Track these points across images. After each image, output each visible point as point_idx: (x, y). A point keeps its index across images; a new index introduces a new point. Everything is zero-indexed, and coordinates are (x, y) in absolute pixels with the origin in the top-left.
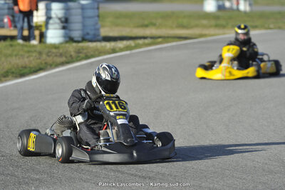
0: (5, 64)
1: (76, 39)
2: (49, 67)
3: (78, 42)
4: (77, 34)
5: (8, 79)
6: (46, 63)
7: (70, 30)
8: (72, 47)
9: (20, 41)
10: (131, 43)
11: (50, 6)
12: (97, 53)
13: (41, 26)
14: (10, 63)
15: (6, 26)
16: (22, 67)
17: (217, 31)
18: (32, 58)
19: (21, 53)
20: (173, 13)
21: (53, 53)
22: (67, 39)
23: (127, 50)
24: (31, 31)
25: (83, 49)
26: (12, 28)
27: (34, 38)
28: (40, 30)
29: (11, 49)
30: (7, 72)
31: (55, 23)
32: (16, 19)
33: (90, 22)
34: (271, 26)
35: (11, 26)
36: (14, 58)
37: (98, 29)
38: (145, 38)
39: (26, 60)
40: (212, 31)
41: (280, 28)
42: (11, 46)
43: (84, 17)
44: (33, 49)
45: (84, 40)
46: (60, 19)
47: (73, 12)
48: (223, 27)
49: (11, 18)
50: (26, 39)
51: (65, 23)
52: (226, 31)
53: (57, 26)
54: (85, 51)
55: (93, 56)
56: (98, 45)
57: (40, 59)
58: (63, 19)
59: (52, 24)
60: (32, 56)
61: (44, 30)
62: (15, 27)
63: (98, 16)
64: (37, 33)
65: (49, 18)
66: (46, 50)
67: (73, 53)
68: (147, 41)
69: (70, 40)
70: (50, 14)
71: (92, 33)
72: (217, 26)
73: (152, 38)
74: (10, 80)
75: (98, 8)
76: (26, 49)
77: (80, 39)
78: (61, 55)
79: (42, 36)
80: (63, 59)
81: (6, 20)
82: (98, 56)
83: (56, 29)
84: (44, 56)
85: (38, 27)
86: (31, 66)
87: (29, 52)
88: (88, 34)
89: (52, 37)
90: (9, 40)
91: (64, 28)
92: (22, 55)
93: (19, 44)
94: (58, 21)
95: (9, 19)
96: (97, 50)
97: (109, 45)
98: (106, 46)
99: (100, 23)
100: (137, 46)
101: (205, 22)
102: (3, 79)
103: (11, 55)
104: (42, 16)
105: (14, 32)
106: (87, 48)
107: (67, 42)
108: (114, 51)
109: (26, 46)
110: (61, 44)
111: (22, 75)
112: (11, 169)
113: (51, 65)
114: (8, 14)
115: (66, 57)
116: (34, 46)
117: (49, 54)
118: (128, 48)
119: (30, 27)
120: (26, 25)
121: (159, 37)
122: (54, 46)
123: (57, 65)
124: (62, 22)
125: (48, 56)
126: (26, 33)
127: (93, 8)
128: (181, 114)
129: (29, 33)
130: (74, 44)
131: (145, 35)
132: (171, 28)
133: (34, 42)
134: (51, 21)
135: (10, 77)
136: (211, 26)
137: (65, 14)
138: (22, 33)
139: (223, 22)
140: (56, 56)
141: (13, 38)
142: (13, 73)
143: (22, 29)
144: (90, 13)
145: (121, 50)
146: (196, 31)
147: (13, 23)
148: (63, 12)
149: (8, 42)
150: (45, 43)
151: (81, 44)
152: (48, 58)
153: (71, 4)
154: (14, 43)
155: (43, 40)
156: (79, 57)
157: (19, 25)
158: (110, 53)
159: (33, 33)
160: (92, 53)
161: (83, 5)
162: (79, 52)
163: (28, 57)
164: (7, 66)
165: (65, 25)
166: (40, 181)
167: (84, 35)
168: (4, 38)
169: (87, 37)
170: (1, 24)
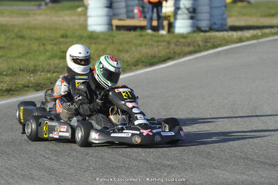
0: (135, 53)
1: (203, 29)
2: (177, 56)
3: (205, 31)
4: (204, 24)
5: (138, 67)
6: (174, 53)
7: (197, 20)
8: (200, 37)
9: (149, 31)
10: (258, 32)
12: (224, 42)
13: (169, 16)
14: (140, 52)
15: (136, 16)
16: (151, 56)
18: (161, 48)
19: (151, 42)
21: (181, 42)
22: (195, 29)
23: (254, 39)
24: (160, 21)
25: (210, 39)
26: (142, 18)
27: (163, 29)
28: (169, 20)
29: (141, 39)
30: (137, 61)
31: (184, 13)
32: (146, 10)
33: (217, 12)
35: (140, 17)
36: (144, 47)
37: (225, 19)
38: (271, 27)
39: (155, 49)
42: (141, 35)
43: (211, 8)
44: (162, 39)
45: (211, 29)
46: (188, 9)
47: (201, 2)
49: (141, 9)
50: (155, 29)
51: (193, 13)
53: (185, 16)
54: (212, 41)
55: (220, 46)
56: (225, 34)
57: (168, 48)
58: (191, 10)
59: (180, 14)
60: (161, 45)
61: (172, 20)
62: (145, 17)
63: (225, 6)
64: (165, 23)
65: (177, 8)
66: (175, 40)
67: (200, 43)
68: (273, 30)
69: (198, 29)
70: (179, 4)
71: (219, 22)
74: (140, 69)
76: (155, 39)
77: (207, 29)
78: (189, 45)
79: (171, 26)
80: (191, 48)
81: (136, 11)
82: (226, 45)
83: (183, 19)
84: (173, 46)
85: (167, 18)
86: (160, 55)
87: (158, 41)
88: (215, 24)
89: (180, 27)
90: (139, 30)
91: (192, 18)
92: (152, 45)
93: (148, 34)
94: (186, 11)
95: (139, 10)
96: (224, 39)
97: (235, 35)
98: (233, 36)
99: (227, 13)
100: (264, 36)
102: (134, 68)
103: (141, 45)
104: (171, 7)
105: (144, 23)
106: (215, 37)
107: (194, 32)
108: (241, 40)
109: (155, 36)
110: (189, 33)
111: (152, 64)
112: (144, 155)
113: (179, 55)
114: (138, 5)
115: (194, 46)
116: (162, 36)
117: (178, 44)
118: (254, 37)
119: (159, 18)
120: (155, 15)
122: (183, 36)
123: (185, 54)
124: (190, 12)
125: (177, 45)
126: (155, 23)
129: (158, 23)
130: (202, 34)
131: (272, 25)
133: (163, 32)
134: (180, 12)
135: (140, 66)
137: (193, 4)
138: (151, 23)
140: (184, 45)
141: (142, 28)
142: (143, 62)
143: (151, 19)
144: (217, 3)
145: (248, 39)
147: (143, 14)
148: (191, 2)
149: (138, 33)
150: (173, 32)
151: (208, 34)
152: (176, 47)
154: (143, 33)
155: (171, 30)
156: (206, 46)
157: (148, 16)
158: (236, 43)
159: (162, 23)
160: (219, 42)
162: (206, 41)
163: (157, 47)
164: (137, 56)
165: (193, 15)
166: (172, 167)
167: (211, 25)
168: (134, 28)
169: (215, 27)
170: (131, 14)
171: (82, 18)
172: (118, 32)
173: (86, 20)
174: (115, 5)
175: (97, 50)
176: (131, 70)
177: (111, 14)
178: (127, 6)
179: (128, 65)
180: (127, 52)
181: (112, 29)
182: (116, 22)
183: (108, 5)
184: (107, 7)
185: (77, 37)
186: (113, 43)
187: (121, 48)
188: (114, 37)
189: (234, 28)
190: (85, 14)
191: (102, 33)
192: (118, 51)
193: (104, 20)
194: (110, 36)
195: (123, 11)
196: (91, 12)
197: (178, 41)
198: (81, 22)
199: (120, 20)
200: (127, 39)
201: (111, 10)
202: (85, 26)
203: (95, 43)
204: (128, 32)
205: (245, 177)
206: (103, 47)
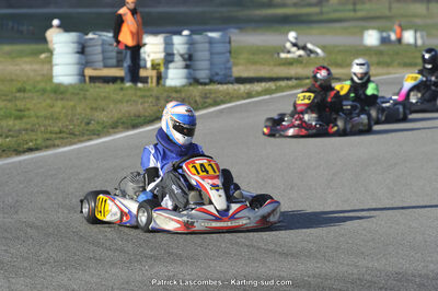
0: (114, 112)
1: (202, 81)
3: (205, 84)
4: (203, 75)
7: (195, 70)
8: (197, 91)
10: (272, 85)
11: (171, 40)
12: (228, 98)
13: (159, 65)
14: (120, 110)
16: (135, 116)
17: (380, 70)
18: (146, 105)
19: (134, 98)
22: (191, 81)
23: (266, 94)
25: (210, 93)
28: (157, 69)
29: (121, 94)
30: (116, 122)
33: (219, 60)
36: (125, 104)
37: (230, 68)
39: (140, 107)
42: (122, 89)
43: (211, 54)
44: (148, 94)
45: (212, 81)
46: (182, 55)
47: (199, 46)
48: (388, 65)
51: (189, 60)
52: (391, 70)
54: (213, 96)
55: (223, 102)
56: (230, 87)
57: (157, 105)
58: (186, 56)
60: (147, 102)
61: (162, 69)
63: (230, 52)
64: (154, 73)
65: (168, 54)
66: (165, 94)
67: (197, 99)
68: (290, 83)
69: (195, 81)
70: (172, 49)
71: (222, 73)
72: (379, 64)
73: (296, 79)
74: (121, 132)
75: (230, 42)
76: (139, 93)
77: (207, 81)
79: (160, 78)
82: (230, 102)
83: (176, 68)
85: (156, 66)
86: (147, 114)
87: (143, 97)
88: (217, 74)
89: (173, 79)
90: (119, 82)
91: (187, 67)
92: (135, 101)
94: (180, 58)
96: (228, 94)
97: (243, 88)
98: (239, 89)
99: (232, 60)
100: (278, 90)
102: (111, 130)
103: (121, 101)
104: (160, 52)
106: (216, 92)
107: (190, 84)
108: (249, 95)
110: (184, 86)
111: (134, 126)
116: (149, 90)
118: (267, 92)
121: (307, 78)
122: (175, 90)
124: (185, 60)
127: (224, 42)
128: (334, 174)
130: (200, 87)
131: (288, 75)
135: (120, 128)
137: (189, 49)
139: (387, 59)
142: (123, 123)
144: (219, 48)
145: (259, 94)
148: (186, 46)
149: (118, 85)
150: (164, 85)
151: (207, 87)
153: (196, 37)
155: (162, 82)
156: (205, 103)
158: (244, 98)
160: (222, 98)
161: (211, 38)
162: (205, 96)
163: (142, 103)
164: (116, 116)
165: (188, 63)
167: (212, 75)
168: (113, 80)
169: (216, 78)
170: (109, 61)
171: (46, 67)
172: (92, 85)
173: (51, 70)
174: (87, 50)
175: (64, 108)
176: (108, 134)
177: (84, 61)
178: (103, 52)
179: (104, 128)
180: (104, 110)
181: (85, 81)
182: (89, 72)
183: (79, 50)
184: (78, 53)
185: (38, 91)
186: (85, 98)
187: (94, 106)
188: (87, 91)
189: (241, 81)
190: (49, 61)
191: (71, 85)
192: (92, 109)
193: (74, 69)
194: (81, 90)
195: (100, 57)
196: (57, 59)
197: (169, 97)
198: (45, 72)
199: (95, 69)
200: (103, 94)
201: (83, 57)
202: (50, 77)
203: (62, 99)
204: (106, 85)
206: (72, 103)
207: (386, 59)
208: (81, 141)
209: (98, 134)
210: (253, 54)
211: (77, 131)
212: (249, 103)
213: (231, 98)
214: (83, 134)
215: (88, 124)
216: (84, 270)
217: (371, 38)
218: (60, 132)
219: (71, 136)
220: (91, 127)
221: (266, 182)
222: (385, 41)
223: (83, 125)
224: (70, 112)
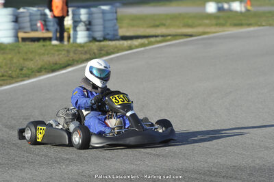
0: (39, 61)
1: (98, 39)
2: (75, 63)
3: (100, 41)
4: (99, 35)
5: (41, 74)
6: (73, 60)
7: (93, 31)
8: (95, 45)
10: (145, 41)
12: (116, 50)
13: (68, 29)
14: (43, 60)
15: (39, 29)
16: (53, 64)
17: (218, 29)
18: (61, 56)
19: (52, 52)
20: (180, 14)
21: (79, 51)
22: (91, 39)
23: (141, 47)
25: (104, 47)
26: (44, 31)
28: (68, 32)
29: (44, 48)
30: (41, 68)
33: (109, 24)
34: (264, 24)
35: (43, 30)
36: (46, 56)
37: (117, 30)
38: (156, 36)
39: (56, 57)
40: (213, 29)
41: (270, 25)
42: (44, 46)
43: (104, 20)
44: (62, 49)
45: (105, 39)
46: (84, 22)
47: (96, 16)
48: (223, 25)
49: (43, 22)
51: (89, 25)
52: (225, 29)
54: (106, 49)
55: (113, 53)
56: (117, 43)
57: (68, 56)
58: (87, 23)
60: (61, 54)
61: (71, 32)
62: (47, 30)
63: (117, 19)
64: (66, 34)
66: (74, 49)
67: (96, 51)
68: (158, 39)
69: (94, 39)
71: (111, 33)
72: (217, 25)
73: (162, 36)
74: (44, 75)
75: (116, 13)
76: (56, 48)
78: (86, 53)
80: (88, 56)
81: (39, 24)
82: (118, 53)
83: (81, 31)
84: (71, 54)
86: (61, 62)
87: (58, 51)
88: (108, 34)
90: (42, 41)
91: (88, 30)
92: (53, 54)
95: (42, 24)
96: (116, 47)
97: (126, 43)
98: (123, 44)
99: (118, 25)
100: (150, 44)
101: (207, 22)
102: (38, 74)
103: (44, 54)
104: (70, 20)
106: (108, 46)
107: (90, 41)
108: (130, 48)
110: (86, 43)
111: (53, 71)
112: (45, 150)
113: (77, 62)
114: (41, 19)
115: (90, 54)
118: (143, 45)
121: (169, 35)
122: (81, 46)
123: (83, 61)
124: (86, 25)
125: (75, 53)
127: (112, 13)
128: (189, 100)
130: (97, 43)
131: (157, 34)
132: (179, 27)
135: (43, 72)
136: (212, 25)
137: (89, 18)
140: (82, 53)
141: (45, 39)
142: (45, 69)
144: (109, 16)
145: (137, 47)
146: (200, 30)
147: (46, 27)
148: (87, 16)
149: (41, 43)
151: (102, 43)
152: (75, 55)
153: (93, 10)
154: (46, 43)
156: (101, 53)
158: (127, 50)
160: (112, 50)
161: (103, 10)
162: (101, 49)
163: (58, 55)
164: (40, 63)
165: (88, 27)
166: (70, 160)
167: (105, 35)
168: (38, 40)
169: (108, 37)
170: (34, 27)
172: (24, 43)
174: (20, 19)
175: (5, 59)
176: (35, 76)
177: (17, 27)
178: (31, 21)
179: (32, 72)
180: (32, 60)
181: (18, 41)
182: (21, 35)
183: (14, 20)
184: (13, 22)
186: (19, 53)
187: (25, 57)
188: (20, 47)
189: (125, 38)
191: (9, 44)
192: (24, 59)
193: (11, 33)
194: (16, 47)
195: (28, 24)
197: (76, 50)
199: (25, 32)
200: (31, 50)
201: (17, 24)
203: (3, 53)
204: (33, 43)
205: (133, 167)
206: (10, 56)
207: (222, 21)
208: (17, 82)
209: (28, 77)
210: (132, 20)
211: (14, 74)
212: (131, 53)
213: (118, 50)
214: (18, 77)
215: (21, 70)
216: (21, 170)
217: (211, 8)
218: (3, 76)
219: (11, 78)
220: (24, 72)
221: (143, 106)
222: (220, 9)
223: (18, 70)
224: (9, 62)
